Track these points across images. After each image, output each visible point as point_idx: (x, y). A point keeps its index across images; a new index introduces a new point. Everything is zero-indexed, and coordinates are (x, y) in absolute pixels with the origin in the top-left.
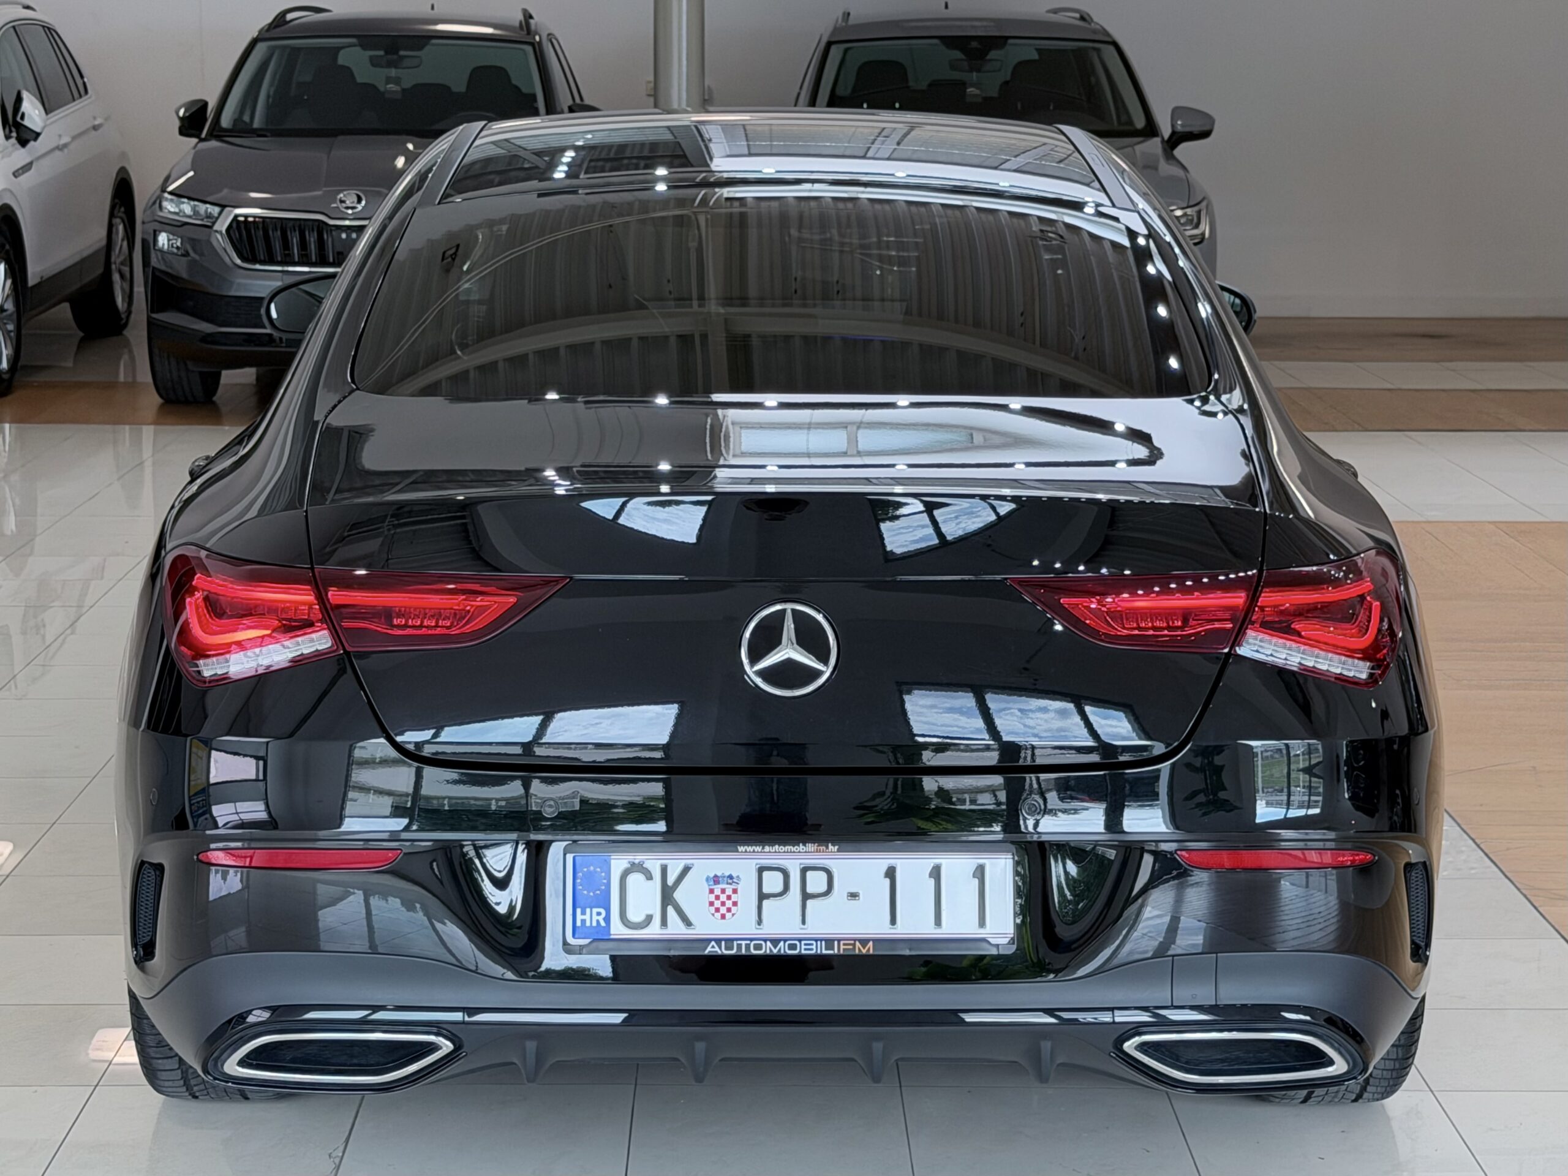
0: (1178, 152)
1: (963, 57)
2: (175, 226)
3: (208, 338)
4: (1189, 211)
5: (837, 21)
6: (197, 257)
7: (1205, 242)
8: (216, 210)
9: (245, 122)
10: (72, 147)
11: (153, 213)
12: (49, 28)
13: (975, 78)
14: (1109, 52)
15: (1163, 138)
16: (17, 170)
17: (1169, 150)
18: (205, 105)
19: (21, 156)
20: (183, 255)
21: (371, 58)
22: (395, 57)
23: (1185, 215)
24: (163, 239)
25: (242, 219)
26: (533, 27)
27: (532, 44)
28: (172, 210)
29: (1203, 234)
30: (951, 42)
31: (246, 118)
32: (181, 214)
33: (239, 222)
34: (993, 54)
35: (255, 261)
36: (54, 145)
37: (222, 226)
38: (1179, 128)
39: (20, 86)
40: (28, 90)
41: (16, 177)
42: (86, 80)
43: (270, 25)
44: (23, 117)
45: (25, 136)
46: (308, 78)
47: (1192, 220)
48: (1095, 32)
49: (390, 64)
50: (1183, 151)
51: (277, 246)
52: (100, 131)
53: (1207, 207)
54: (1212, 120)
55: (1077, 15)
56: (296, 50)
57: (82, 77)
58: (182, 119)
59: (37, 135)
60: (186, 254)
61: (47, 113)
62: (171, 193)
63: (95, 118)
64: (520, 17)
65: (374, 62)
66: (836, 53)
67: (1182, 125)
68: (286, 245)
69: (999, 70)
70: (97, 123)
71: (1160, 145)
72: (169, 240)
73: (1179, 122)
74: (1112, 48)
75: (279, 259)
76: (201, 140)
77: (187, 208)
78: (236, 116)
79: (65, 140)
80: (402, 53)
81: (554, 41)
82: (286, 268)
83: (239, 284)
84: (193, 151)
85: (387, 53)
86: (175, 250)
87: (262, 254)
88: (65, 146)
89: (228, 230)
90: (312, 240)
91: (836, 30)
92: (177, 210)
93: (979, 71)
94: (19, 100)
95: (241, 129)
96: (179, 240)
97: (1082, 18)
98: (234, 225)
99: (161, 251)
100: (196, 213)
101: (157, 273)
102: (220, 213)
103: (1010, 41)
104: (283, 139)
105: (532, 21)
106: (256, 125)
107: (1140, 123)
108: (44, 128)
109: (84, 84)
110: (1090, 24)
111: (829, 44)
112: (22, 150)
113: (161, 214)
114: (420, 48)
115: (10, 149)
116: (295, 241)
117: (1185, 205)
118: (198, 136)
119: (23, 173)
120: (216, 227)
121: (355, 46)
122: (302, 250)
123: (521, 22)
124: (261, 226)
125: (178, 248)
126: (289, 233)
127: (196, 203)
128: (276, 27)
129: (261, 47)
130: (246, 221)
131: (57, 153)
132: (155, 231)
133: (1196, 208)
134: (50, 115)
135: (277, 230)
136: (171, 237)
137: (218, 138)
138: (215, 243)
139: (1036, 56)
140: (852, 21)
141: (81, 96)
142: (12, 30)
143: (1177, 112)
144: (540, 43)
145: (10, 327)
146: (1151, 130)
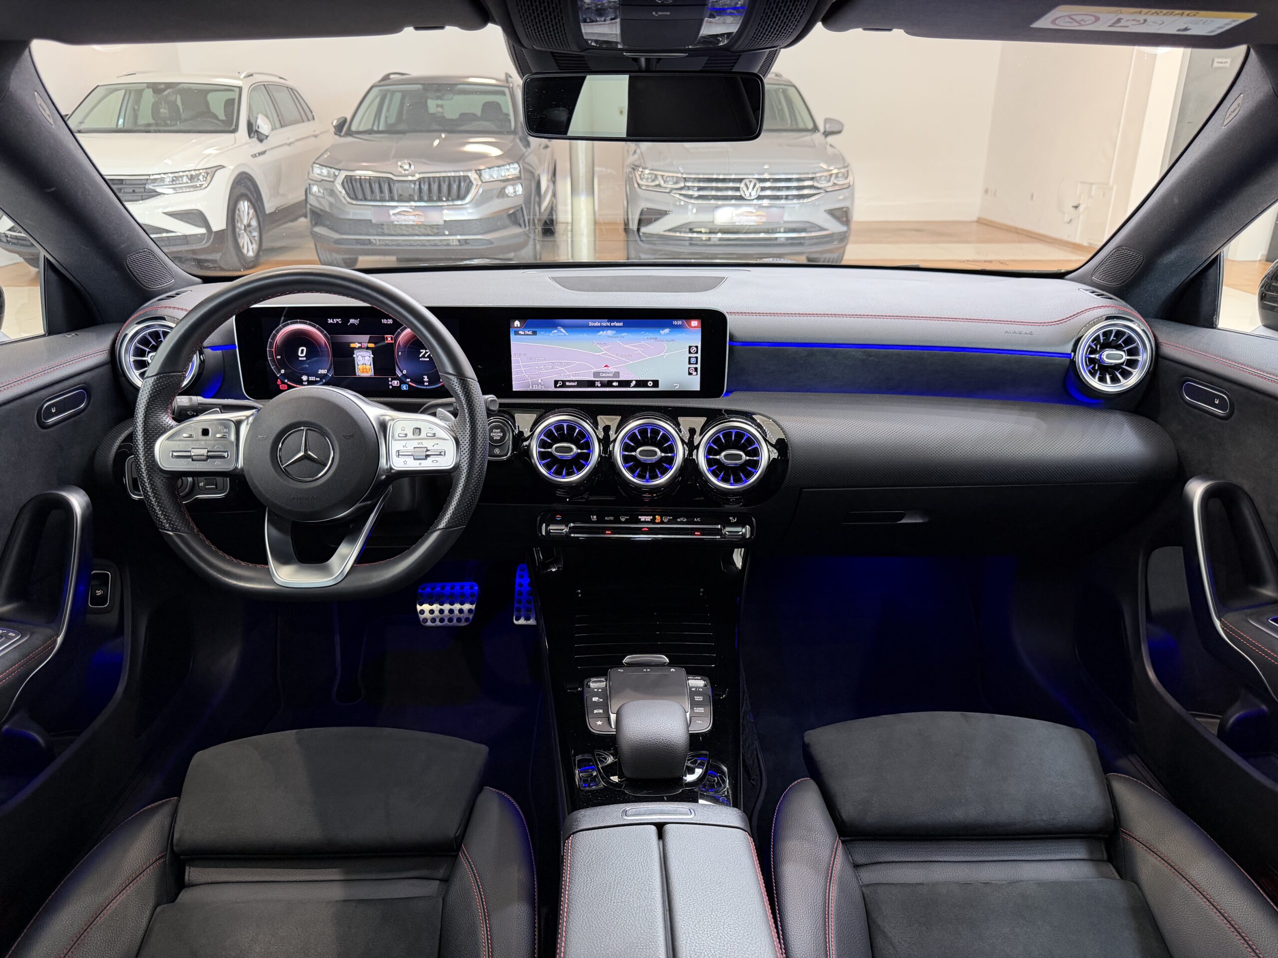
2: (319, 182)
3: (338, 242)
4: (843, 170)
6: (330, 199)
7: (850, 187)
8: (337, 173)
10: (297, 144)
14: (792, 91)
15: (822, 133)
16: (255, 154)
17: (826, 139)
18: (346, 118)
19: (260, 147)
20: (325, 198)
22: (441, 95)
23: (840, 173)
24: (315, 189)
25: (349, 177)
26: (509, 80)
27: (508, 87)
28: (318, 173)
29: (849, 183)
32: (322, 175)
33: (348, 179)
35: (356, 200)
36: (282, 143)
37: (340, 181)
38: (828, 129)
39: (257, 112)
41: (254, 157)
42: (314, 114)
43: (381, 79)
44: (258, 128)
45: (263, 137)
47: (844, 176)
48: (785, 81)
49: (438, 99)
50: (832, 139)
51: (368, 191)
52: (318, 138)
53: (851, 168)
54: (842, 125)
56: (393, 90)
57: (312, 112)
58: (335, 127)
59: (267, 137)
61: (276, 128)
62: (317, 164)
63: (314, 131)
64: (503, 77)
68: (372, 190)
70: (316, 134)
71: (819, 136)
72: (317, 189)
73: (828, 126)
74: (793, 89)
75: (370, 198)
76: (340, 136)
77: (325, 171)
78: (359, 124)
79: (288, 142)
80: (444, 92)
82: (374, 203)
83: (350, 213)
84: (335, 142)
85: (437, 93)
87: (360, 196)
88: (291, 144)
89: (343, 182)
90: (386, 188)
92: (320, 173)
94: (257, 119)
95: (360, 131)
96: (322, 190)
98: (346, 180)
99: (314, 195)
100: (329, 173)
101: (313, 207)
102: (340, 174)
105: (509, 78)
107: (810, 126)
108: (270, 135)
109: (312, 116)
110: (782, 77)
112: (259, 144)
113: (313, 174)
115: (251, 144)
116: (377, 188)
117: (839, 167)
118: (339, 134)
119: (260, 156)
120: (337, 182)
121: (422, 89)
122: (380, 193)
123: (504, 79)
125: (322, 194)
126: (373, 184)
127: (329, 169)
128: (383, 81)
129: (375, 90)
130: (351, 178)
131: (286, 147)
132: (311, 184)
133: (846, 169)
134: (283, 128)
135: (367, 183)
136: (318, 187)
137: (348, 135)
138: (338, 191)
141: (307, 121)
142: (263, 86)
143: (827, 120)
144: (512, 88)
145: (255, 235)
146: (815, 129)
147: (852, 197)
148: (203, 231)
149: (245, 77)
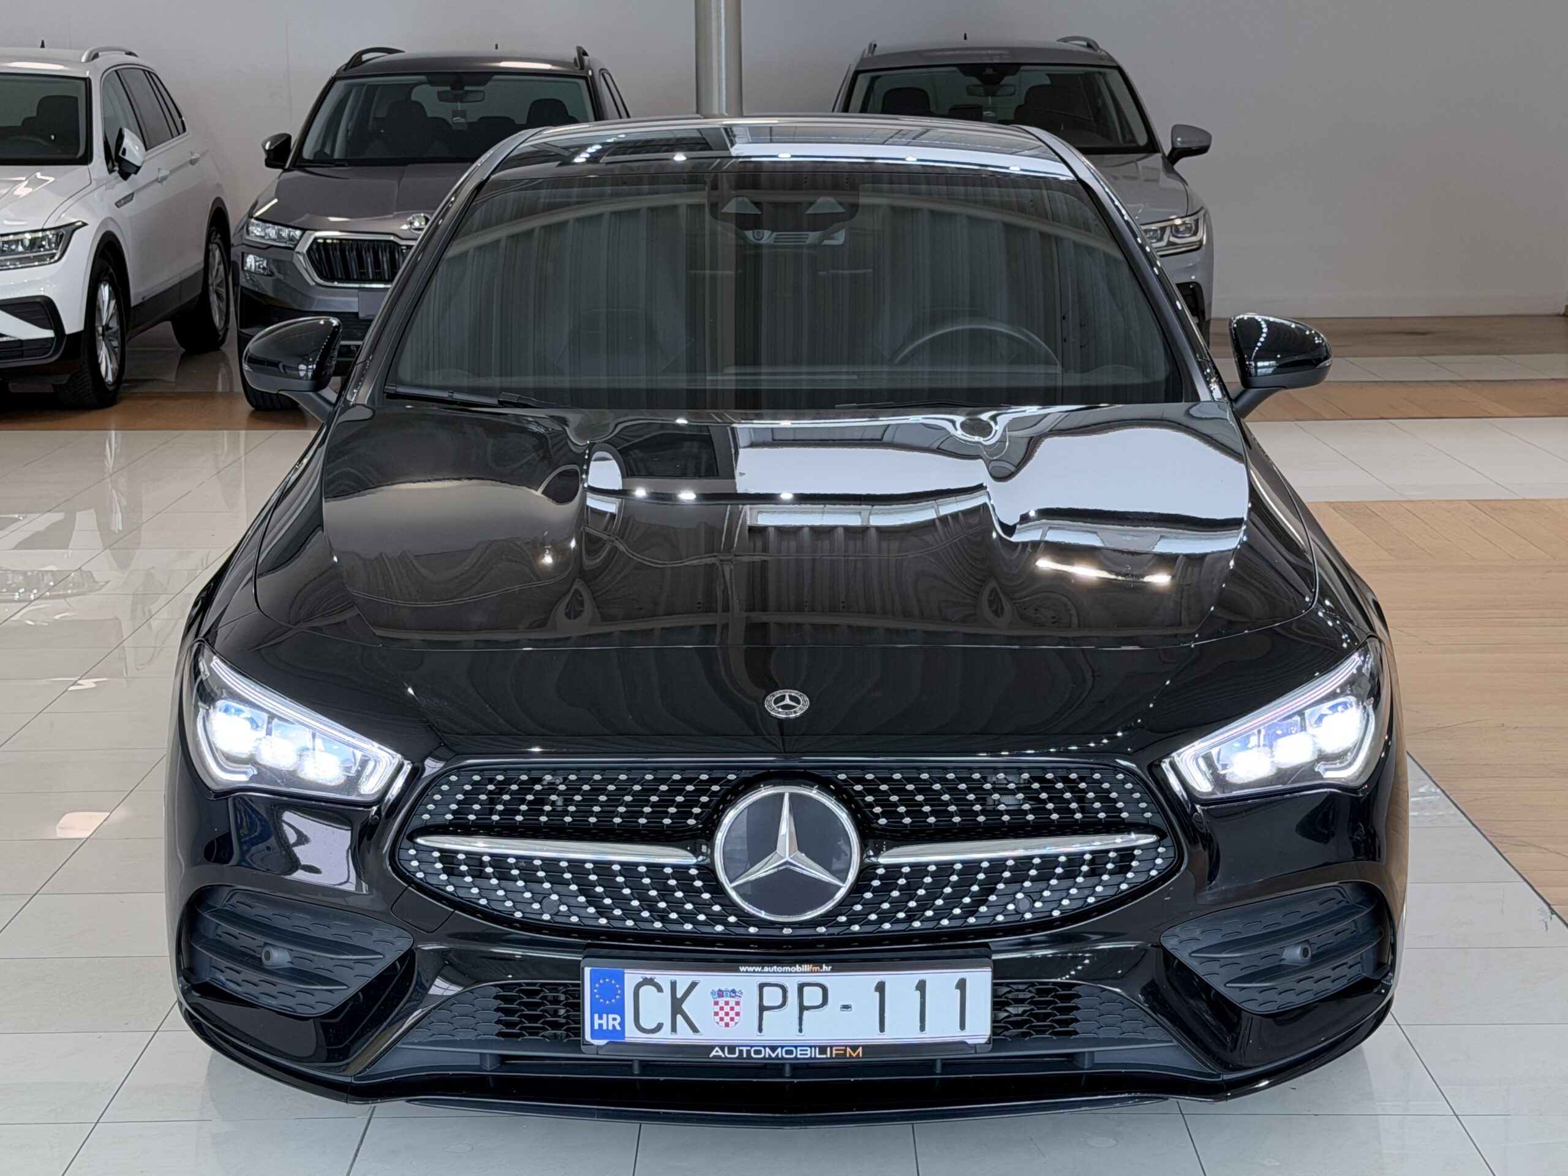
0: (1177, 167)
1: (978, 82)
2: (261, 249)
4: (1187, 220)
5: (864, 52)
6: (281, 277)
7: (1203, 248)
8: (297, 234)
9: (326, 154)
10: (170, 179)
11: (241, 236)
12: (149, 72)
13: (990, 102)
14: (1114, 77)
15: (1164, 154)
16: (119, 201)
17: (1170, 165)
18: (289, 138)
19: (123, 188)
20: (268, 275)
21: (439, 93)
22: (461, 92)
23: (1184, 223)
24: (251, 261)
25: (321, 241)
26: (586, 63)
27: (585, 78)
28: (258, 234)
29: (1201, 241)
30: (968, 69)
31: (327, 150)
32: (267, 238)
33: (318, 244)
34: (1007, 80)
35: (333, 279)
36: (154, 178)
37: (303, 248)
38: (1179, 145)
39: (123, 123)
40: (130, 129)
41: (118, 207)
42: (184, 119)
43: (347, 64)
44: (124, 153)
45: (130, 170)
46: (382, 114)
47: (1190, 229)
48: (1101, 58)
49: (455, 99)
50: (1183, 165)
51: (353, 265)
52: (197, 165)
53: (1204, 216)
54: (1209, 137)
55: (1085, 43)
56: (372, 88)
57: (180, 116)
58: (268, 152)
59: (138, 168)
60: (272, 274)
61: (147, 149)
62: (257, 219)
63: (192, 153)
64: (575, 54)
65: (442, 96)
66: (863, 82)
67: (1182, 142)
68: (361, 264)
69: (1014, 94)
70: (193, 157)
71: (1160, 161)
72: (256, 262)
73: (1179, 139)
74: (1116, 73)
75: (355, 277)
76: (285, 171)
77: (272, 231)
78: (319, 148)
79: (164, 173)
80: (467, 88)
81: (607, 76)
82: (363, 285)
83: (319, 301)
84: (277, 181)
85: (453, 89)
86: (262, 271)
87: (340, 273)
88: (164, 178)
89: (310, 249)
90: (385, 259)
91: (862, 60)
92: (263, 234)
93: (994, 95)
94: (121, 137)
95: (322, 160)
96: (265, 262)
97: (1089, 46)
98: (315, 247)
99: (249, 271)
100: (279, 236)
101: (245, 292)
102: (301, 237)
103: (1023, 68)
104: (360, 168)
105: (585, 58)
106: (336, 156)
107: (1142, 140)
108: (143, 162)
109: (183, 122)
110: (1096, 51)
111: (857, 73)
112: (124, 183)
113: (248, 238)
114: (484, 83)
115: (113, 182)
116: (369, 259)
117: (1184, 215)
118: (282, 167)
119: (125, 203)
120: (297, 249)
121: (424, 83)
122: (376, 268)
123: (575, 59)
124: (338, 247)
125: (264, 269)
126: (364, 253)
127: (280, 227)
128: (353, 66)
129: (340, 85)
130: (325, 243)
131: (158, 185)
132: (243, 254)
133: (1194, 217)
134: (149, 151)
135: (352, 250)
136: (258, 259)
137: (301, 168)
138: (298, 265)
139: (1048, 82)
140: (877, 52)
141: (179, 134)
142: (115, 73)
143: (1176, 130)
144: (592, 77)
145: (115, 343)
146: (1152, 146)
147: (1208, 266)
148: (49, 334)
149: (88, 60)
